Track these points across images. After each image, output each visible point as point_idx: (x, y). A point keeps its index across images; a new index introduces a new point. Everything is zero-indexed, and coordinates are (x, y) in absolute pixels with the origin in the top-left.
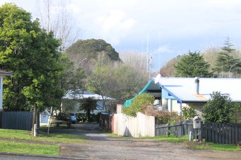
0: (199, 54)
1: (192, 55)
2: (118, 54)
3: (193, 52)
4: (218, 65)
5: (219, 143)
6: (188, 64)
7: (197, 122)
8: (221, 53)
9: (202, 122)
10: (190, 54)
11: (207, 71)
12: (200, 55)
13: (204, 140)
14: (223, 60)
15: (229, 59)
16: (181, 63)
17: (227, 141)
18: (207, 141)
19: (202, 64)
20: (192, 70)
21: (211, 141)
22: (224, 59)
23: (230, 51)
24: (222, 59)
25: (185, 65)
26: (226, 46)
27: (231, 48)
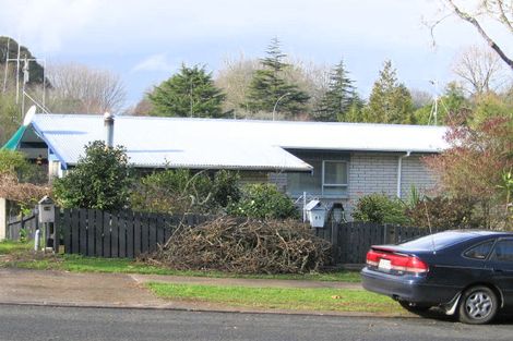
0: (203, 72)
1: (189, 74)
2: (42, 69)
3: (190, 67)
4: (253, 97)
5: (95, 254)
6: (179, 92)
7: (47, 209)
8: (259, 72)
9: (57, 209)
10: (185, 71)
11: (219, 110)
12: (206, 74)
13: (62, 248)
14: (264, 86)
15: (276, 85)
16: (164, 89)
17: (114, 251)
18: (70, 250)
19: (209, 94)
20: (187, 105)
21: (79, 252)
22: (266, 85)
23: (278, 67)
24: (261, 85)
25: (172, 94)
26: (271, 57)
27: (282, 61)
